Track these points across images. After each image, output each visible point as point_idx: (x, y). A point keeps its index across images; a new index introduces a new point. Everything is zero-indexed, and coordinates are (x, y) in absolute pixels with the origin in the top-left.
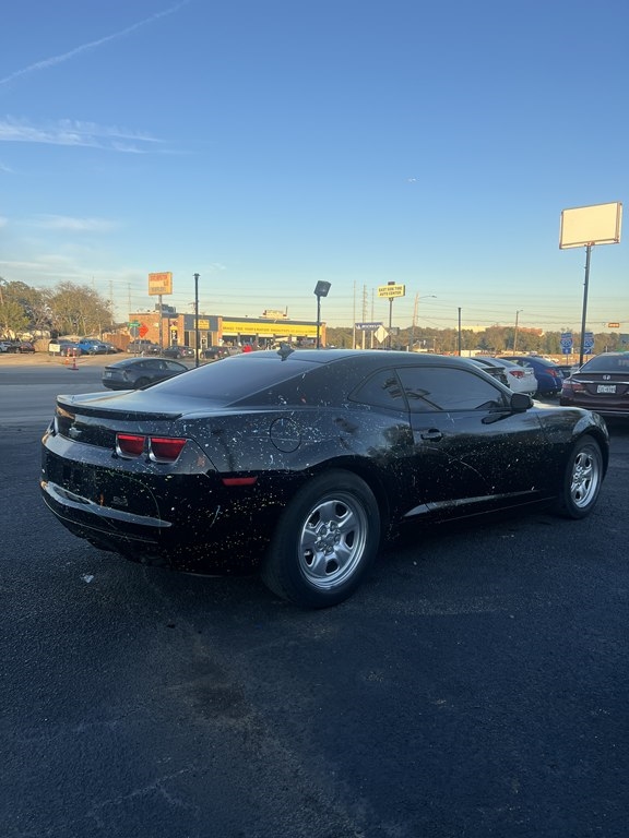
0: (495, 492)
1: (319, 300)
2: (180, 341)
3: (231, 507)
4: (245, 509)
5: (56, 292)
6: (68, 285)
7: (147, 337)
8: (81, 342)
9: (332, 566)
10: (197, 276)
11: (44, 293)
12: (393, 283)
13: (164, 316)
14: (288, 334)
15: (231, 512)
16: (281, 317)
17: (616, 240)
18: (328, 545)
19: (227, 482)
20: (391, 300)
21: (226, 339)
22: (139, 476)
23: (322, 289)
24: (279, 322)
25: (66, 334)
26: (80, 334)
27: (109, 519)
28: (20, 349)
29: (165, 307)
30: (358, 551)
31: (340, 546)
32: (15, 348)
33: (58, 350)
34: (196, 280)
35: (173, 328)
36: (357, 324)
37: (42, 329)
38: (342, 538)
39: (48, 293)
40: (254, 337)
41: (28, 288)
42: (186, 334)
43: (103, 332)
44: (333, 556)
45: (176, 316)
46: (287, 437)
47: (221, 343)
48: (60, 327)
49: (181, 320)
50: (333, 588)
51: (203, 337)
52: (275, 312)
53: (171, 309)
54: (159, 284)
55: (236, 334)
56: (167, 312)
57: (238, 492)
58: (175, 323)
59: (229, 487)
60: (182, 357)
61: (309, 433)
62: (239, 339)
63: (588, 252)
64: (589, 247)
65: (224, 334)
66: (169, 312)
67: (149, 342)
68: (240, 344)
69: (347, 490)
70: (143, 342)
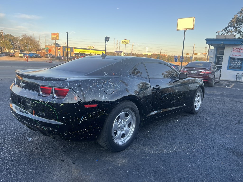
0: (175, 106)
1: (106, 42)
2: (61, 54)
3: (88, 116)
4: (93, 117)
5: (21, 38)
6: (25, 35)
7: (51, 53)
8: (30, 54)
9: (123, 135)
10: (67, 33)
11: (17, 38)
12: (126, 39)
13: (56, 46)
14: (95, 53)
15: (87, 118)
16: (92, 48)
17: (193, 29)
18: (122, 128)
19: (86, 106)
20: (125, 44)
21: (76, 54)
22: (49, 103)
23: (107, 39)
24: (92, 50)
25: (25, 51)
26: (29, 51)
27: (37, 121)
28: (10, 55)
29: (56, 44)
30: (132, 129)
31: (126, 128)
32: (8, 55)
33: (22, 56)
34: (67, 34)
35: (59, 50)
36: (115, 51)
37: (17, 49)
38: (127, 125)
39: (19, 38)
40: (84, 54)
41: (12, 36)
42: (63, 52)
43: (37, 51)
44: (123, 132)
45: (60, 47)
46: (109, 88)
47: (74, 56)
48: (23, 49)
49: (62, 48)
50: (124, 144)
51: (69, 53)
52: (91, 47)
53: (58, 44)
54: (55, 36)
55: (79, 53)
56: (57, 45)
57: (91, 110)
58: (59, 49)
59: (87, 108)
60: (62, 59)
61: (117, 87)
62: (79, 54)
63: (185, 32)
64: (185, 30)
65: (75, 53)
66: (58, 45)
67: (51, 54)
68: (80, 56)
69: (129, 108)
70: (50, 54)
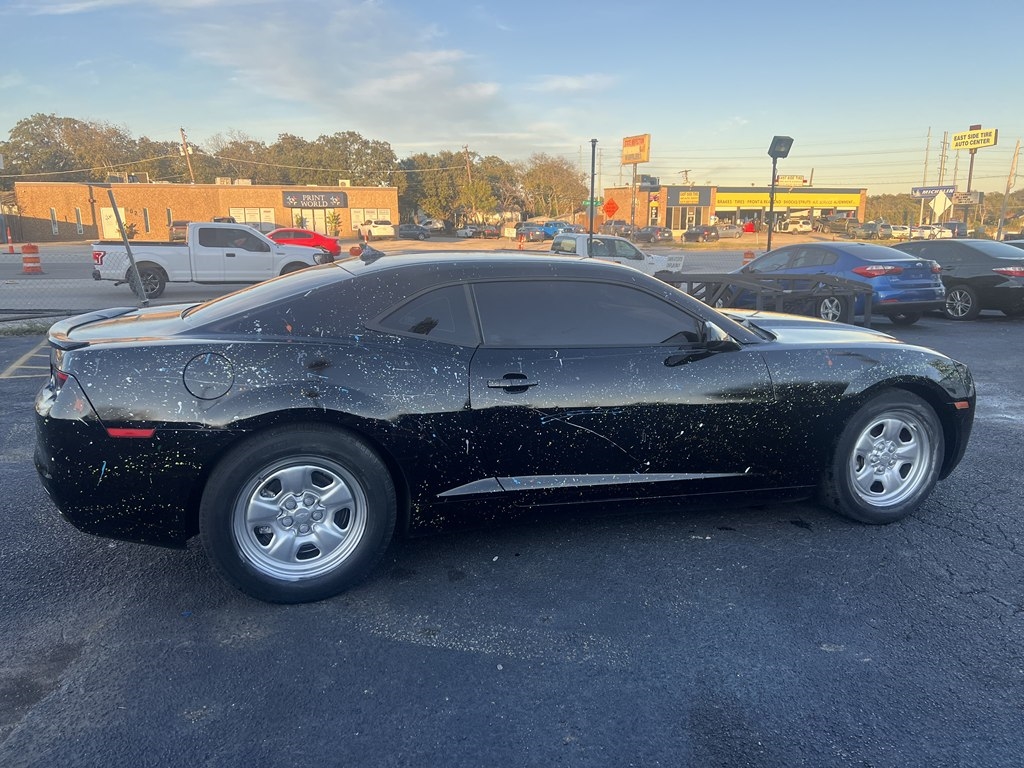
0: (653, 470)
2: (661, 220)
3: (122, 464)
4: (140, 469)
5: (529, 167)
6: (542, 157)
7: (617, 217)
8: (547, 225)
9: (307, 552)
10: (594, 142)
11: (517, 168)
12: (978, 127)
13: (642, 189)
14: (808, 206)
15: (122, 470)
16: (798, 184)
18: (306, 523)
19: (114, 432)
20: (973, 152)
21: (721, 215)
23: (780, 147)
24: (796, 190)
25: (538, 215)
26: (553, 214)
28: (484, 234)
29: (645, 178)
32: (480, 232)
33: (514, 236)
34: (594, 146)
35: (654, 204)
36: (915, 190)
37: (513, 210)
39: (520, 167)
40: (759, 212)
41: (502, 163)
42: (669, 212)
43: (575, 212)
45: (657, 189)
46: (212, 378)
47: (712, 221)
48: (531, 207)
49: (663, 194)
51: (691, 215)
52: (792, 177)
53: (653, 181)
54: (635, 150)
55: (735, 209)
56: (648, 184)
57: (132, 446)
58: (655, 198)
59: (116, 440)
60: (657, 241)
61: (251, 374)
62: (738, 215)
65: (719, 209)
66: (650, 185)
67: (623, 223)
68: (738, 222)
70: (616, 223)
